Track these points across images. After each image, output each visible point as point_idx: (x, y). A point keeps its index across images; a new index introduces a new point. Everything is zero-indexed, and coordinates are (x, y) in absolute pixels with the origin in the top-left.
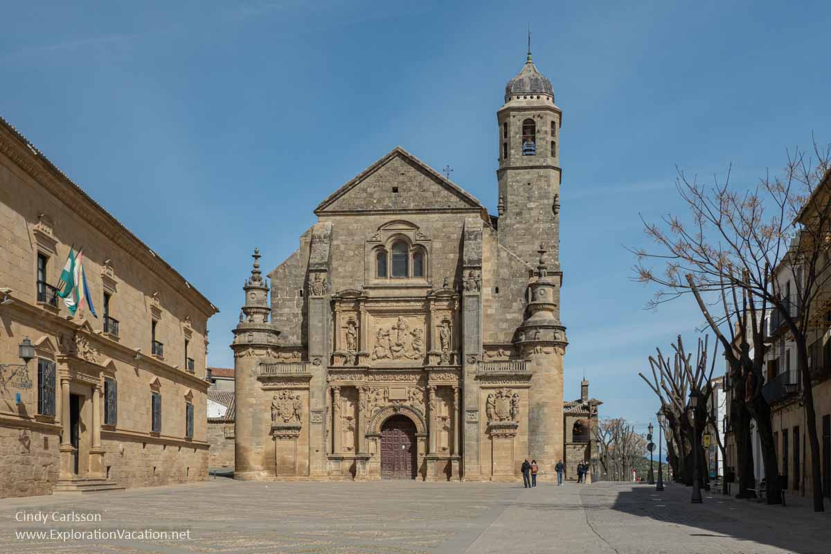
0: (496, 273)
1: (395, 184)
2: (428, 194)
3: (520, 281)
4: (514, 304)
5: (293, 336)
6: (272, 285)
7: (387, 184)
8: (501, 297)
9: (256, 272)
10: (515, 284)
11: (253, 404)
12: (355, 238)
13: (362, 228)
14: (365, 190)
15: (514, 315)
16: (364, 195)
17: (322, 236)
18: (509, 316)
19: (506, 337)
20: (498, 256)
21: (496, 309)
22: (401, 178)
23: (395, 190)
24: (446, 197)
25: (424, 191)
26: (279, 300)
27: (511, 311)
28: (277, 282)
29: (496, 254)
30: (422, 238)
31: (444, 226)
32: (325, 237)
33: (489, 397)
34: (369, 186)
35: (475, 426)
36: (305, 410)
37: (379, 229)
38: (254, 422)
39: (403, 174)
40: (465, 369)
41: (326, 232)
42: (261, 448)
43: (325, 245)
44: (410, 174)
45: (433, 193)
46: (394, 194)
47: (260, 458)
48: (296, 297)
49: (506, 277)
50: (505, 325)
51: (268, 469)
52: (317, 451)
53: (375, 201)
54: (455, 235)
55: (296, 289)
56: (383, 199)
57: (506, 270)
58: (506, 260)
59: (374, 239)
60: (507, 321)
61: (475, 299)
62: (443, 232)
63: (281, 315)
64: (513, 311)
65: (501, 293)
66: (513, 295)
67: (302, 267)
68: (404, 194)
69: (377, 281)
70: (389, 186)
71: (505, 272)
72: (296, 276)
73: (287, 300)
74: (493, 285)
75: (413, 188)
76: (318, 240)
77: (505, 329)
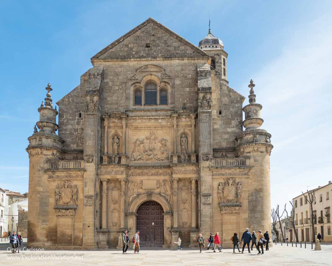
0: (220, 100)
1: (148, 42)
2: (171, 49)
3: (237, 106)
4: (233, 122)
5: (74, 145)
6: (60, 109)
7: (142, 41)
8: (223, 117)
9: (48, 100)
10: (233, 108)
11: (40, 192)
12: (120, 77)
13: (125, 71)
14: (127, 46)
15: (233, 129)
16: (126, 49)
17: (96, 74)
18: (229, 130)
19: (227, 145)
20: (221, 89)
21: (220, 125)
22: (152, 38)
23: (148, 46)
24: (184, 50)
25: (168, 46)
26: (65, 119)
27: (231, 126)
28: (63, 107)
29: (219, 88)
30: (167, 78)
31: (182, 70)
32: (98, 75)
33: (219, 185)
34: (129, 43)
35: (208, 207)
36: (81, 196)
37: (136, 71)
38: (41, 205)
39: (153, 35)
40: (201, 165)
41: (99, 72)
42: (46, 224)
43: (98, 80)
44: (159, 35)
45: (175, 47)
46: (147, 49)
47: (44, 232)
48: (77, 117)
49: (227, 103)
50: (226, 136)
51: (51, 240)
52: (89, 227)
53: (134, 53)
54: (190, 76)
55: (77, 112)
56: (140, 52)
57: (226, 98)
58: (226, 92)
59: (133, 78)
60: (228, 133)
61: (208, 114)
62: (182, 74)
63: (66, 130)
64: (232, 126)
65: (223, 114)
66: (232, 115)
67: (81, 96)
68: (154, 48)
69: (134, 107)
70: (144, 43)
71: (226, 100)
72: (77, 103)
73: (70, 119)
74: (218, 109)
75: (160, 44)
76: (93, 77)
77: (226, 139)
